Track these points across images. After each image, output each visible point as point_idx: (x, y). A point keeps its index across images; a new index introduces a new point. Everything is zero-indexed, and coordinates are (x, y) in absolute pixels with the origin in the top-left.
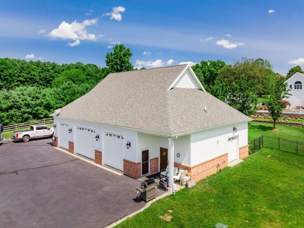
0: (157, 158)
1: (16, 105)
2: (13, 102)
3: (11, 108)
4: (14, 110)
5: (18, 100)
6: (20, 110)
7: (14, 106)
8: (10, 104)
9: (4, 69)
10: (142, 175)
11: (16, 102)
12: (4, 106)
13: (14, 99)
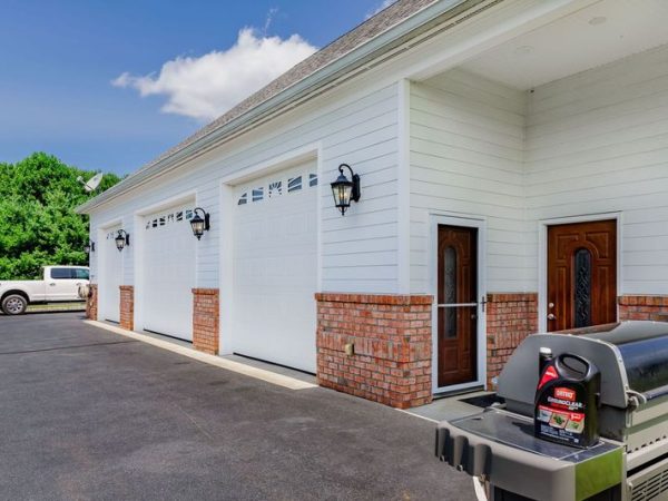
0: (531, 299)
1: (43, 238)
2: (35, 230)
3: (28, 246)
4: (36, 252)
5: (48, 224)
6: (52, 252)
7: (37, 244)
8: (26, 236)
9: (51, 176)
10: (436, 389)
11: (44, 230)
12: (10, 241)
13: (38, 221)
